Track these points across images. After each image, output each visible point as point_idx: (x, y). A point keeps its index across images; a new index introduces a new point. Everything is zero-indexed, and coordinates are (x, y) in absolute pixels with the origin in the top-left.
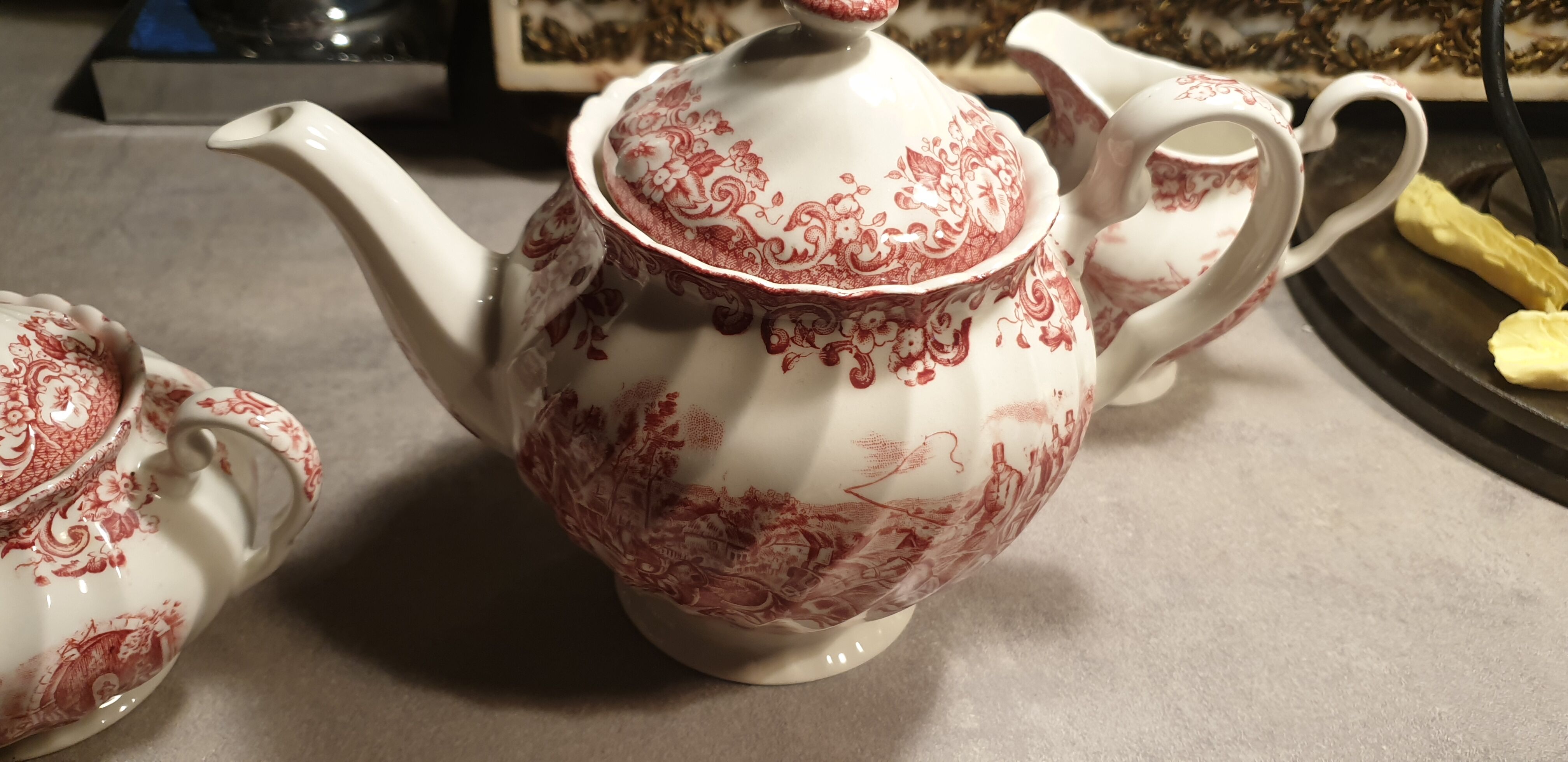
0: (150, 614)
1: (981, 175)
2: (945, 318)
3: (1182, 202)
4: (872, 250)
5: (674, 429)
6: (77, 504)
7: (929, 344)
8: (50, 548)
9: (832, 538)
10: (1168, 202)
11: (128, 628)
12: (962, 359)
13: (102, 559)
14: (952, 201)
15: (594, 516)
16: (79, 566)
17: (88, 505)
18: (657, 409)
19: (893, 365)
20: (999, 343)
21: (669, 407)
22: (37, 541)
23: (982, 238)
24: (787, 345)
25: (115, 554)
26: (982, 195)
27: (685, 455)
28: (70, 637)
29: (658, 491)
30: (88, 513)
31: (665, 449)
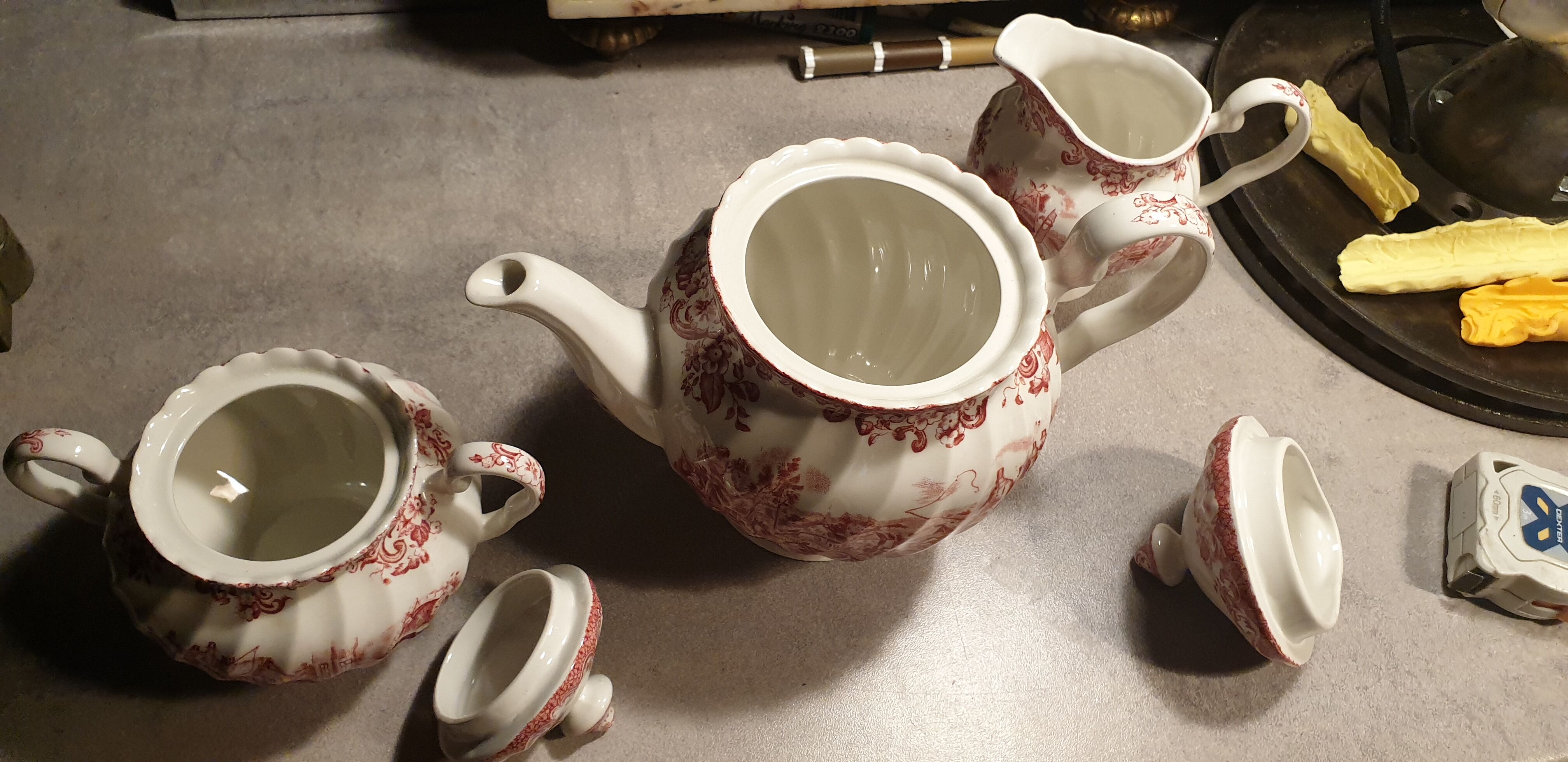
0: (445, 585)
2: (972, 400)
3: (1123, 188)
5: (797, 478)
6: (396, 528)
7: (961, 418)
8: (386, 559)
9: (895, 535)
10: (1112, 188)
11: (437, 598)
12: (981, 423)
13: (416, 559)
16: (404, 567)
17: (402, 525)
18: (787, 467)
19: (938, 435)
20: (1004, 405)
21: (794, 466)
22: (379, 557)
24: (872, 429)
25: (423, 554)
27: (803, 494)
28: (407, 611)
29: (785, 511)
30: (403, 530)
31: (790, 490)
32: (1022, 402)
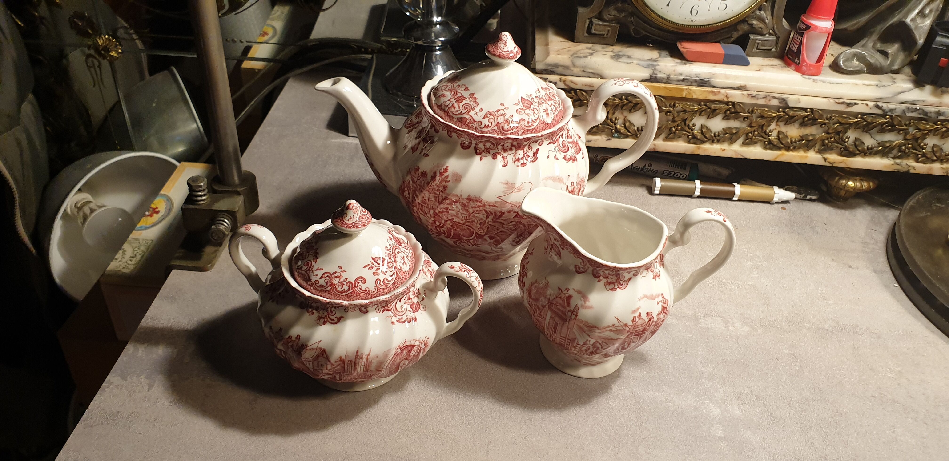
1: (545, 106)
2: (530, 148)
4: (508, 126)
5: (447, 177)
7: (525, 155)
9: (493, 212)
12: (535, 161)
14: (534, 113)
15: (422, 205)
18: (443, 171)
19: (513, 161)
20: (548, 157)
21: (446, 170)
23: (543, 124)
24: (482, 153)
26: (544, 112)
27: (449, 185)
29: (442, 196)
31: (444, 183)
32: (558, 159)
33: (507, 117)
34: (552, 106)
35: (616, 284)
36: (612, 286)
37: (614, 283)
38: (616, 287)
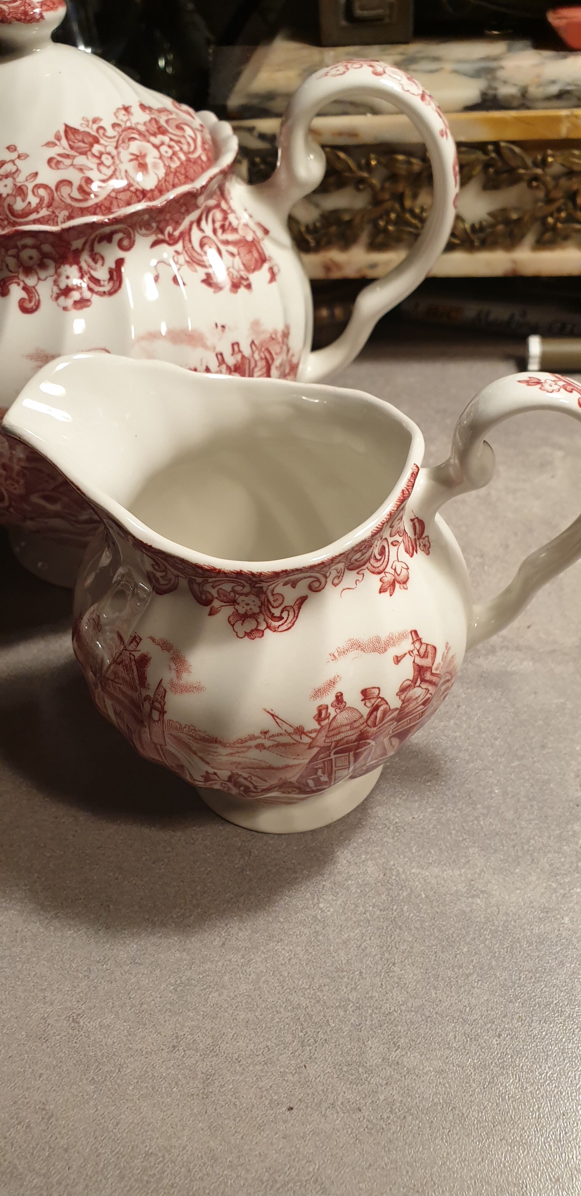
1: (135, 147)
2: (98, 257)
4: (23, 201)
7: (85, 278)
12: (116, 292)
14: (102, 163)
19: (55, 295)
23: (129, 194)
26: (131, 160)
33: (21, 179)
34: (163, 149)
35: (261, 618)
36: (250, 625)
37: (254, 616)
38: (263, 626)
